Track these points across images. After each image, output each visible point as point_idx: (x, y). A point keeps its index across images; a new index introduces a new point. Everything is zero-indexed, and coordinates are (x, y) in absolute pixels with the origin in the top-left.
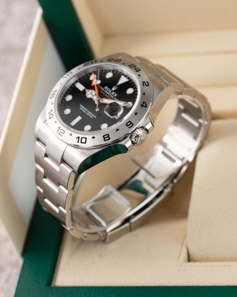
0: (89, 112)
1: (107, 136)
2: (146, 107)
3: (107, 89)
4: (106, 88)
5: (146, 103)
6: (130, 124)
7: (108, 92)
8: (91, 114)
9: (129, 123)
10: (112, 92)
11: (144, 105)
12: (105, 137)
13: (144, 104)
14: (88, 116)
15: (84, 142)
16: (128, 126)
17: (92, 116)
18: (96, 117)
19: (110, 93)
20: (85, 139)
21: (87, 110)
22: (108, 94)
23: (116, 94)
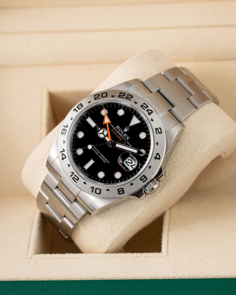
0: (102, 156)
1: (122, 190)
2: (159, 159)
3: (119, 129)
4: (118, 127)
5: (160, 154)
6: (144, 179)
7: (121, 133)
8: (104, 157)
9: (144, 177)
10: (124, 133)
11: (158, 157)
12: (120, 190)
13: (158, 155)
14: (101, 160)
15: (99, 193)
16: (142, 180)
17: (105, 160)
18: (109, 162)
19: (122, 135)
20: (99, 190)
21: (100, 152)
22: (120, 136)
23: (128, 137)
